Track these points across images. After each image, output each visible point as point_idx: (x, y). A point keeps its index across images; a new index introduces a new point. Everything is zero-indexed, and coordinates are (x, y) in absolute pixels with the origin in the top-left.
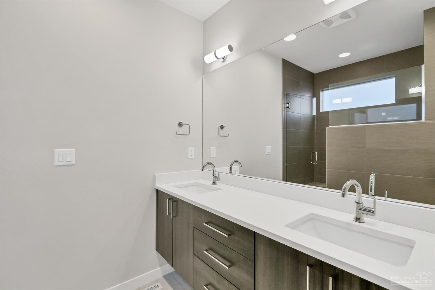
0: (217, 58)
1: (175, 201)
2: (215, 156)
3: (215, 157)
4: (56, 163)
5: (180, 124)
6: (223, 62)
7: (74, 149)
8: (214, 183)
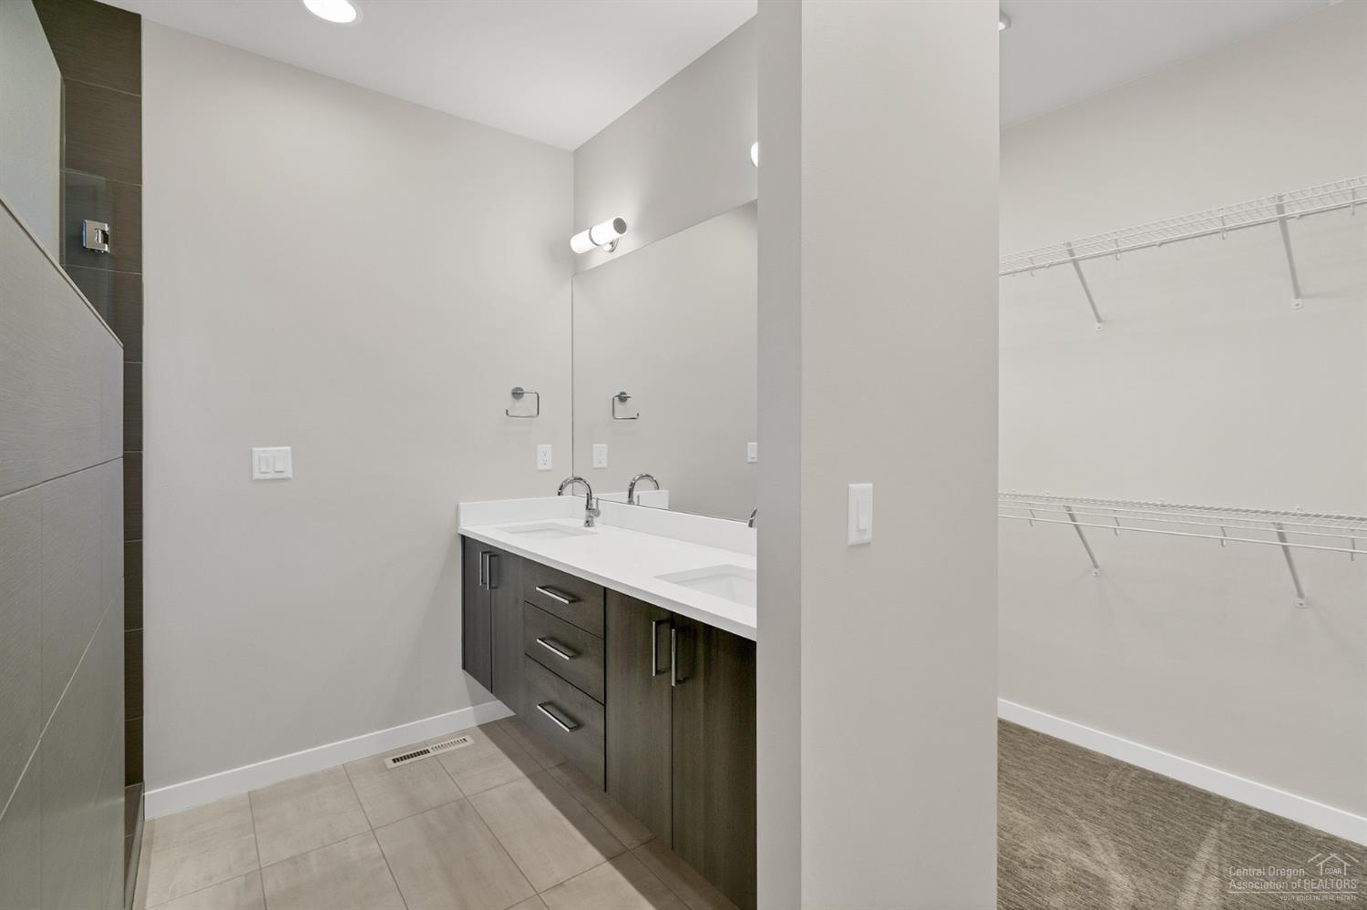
0: (596, 245)
1: (496, 555)
2: (604, 464)
3: (604, 468)
4: (257, 475)
5: (517, 394)
6: (612, 251)
7: (289, 448)
8: (587, 522)
